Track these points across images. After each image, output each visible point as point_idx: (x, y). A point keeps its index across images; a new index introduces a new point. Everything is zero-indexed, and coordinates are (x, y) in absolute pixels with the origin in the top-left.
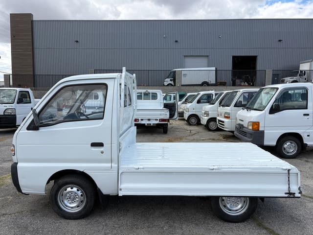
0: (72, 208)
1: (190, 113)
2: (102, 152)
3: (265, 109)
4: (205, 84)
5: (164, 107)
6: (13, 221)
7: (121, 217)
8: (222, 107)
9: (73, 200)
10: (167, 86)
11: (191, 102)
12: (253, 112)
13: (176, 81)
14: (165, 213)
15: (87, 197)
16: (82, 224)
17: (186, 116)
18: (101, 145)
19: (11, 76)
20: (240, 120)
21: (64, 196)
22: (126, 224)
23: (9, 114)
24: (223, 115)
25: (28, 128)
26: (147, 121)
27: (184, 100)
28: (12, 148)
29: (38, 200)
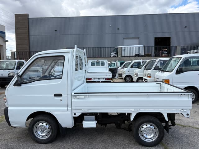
0: (43, 136)
1: (126, 74)
2: (61, 100)
3: (173, 71)
4: (137, 56)
5: (109, 71)
6: (5, 145)
7: (74, 143)
8: (146, 70)
9: (43, 131)
10: (112, 57)
11: (127, 67)
12: (165, 73)
13: (118, 54)
14: (104, 140)
15: (52, 129)
16: (49, 147)
17: (124, 76)
18: (60, 95)
19: (15, 53)
20: (157, 78)
21: (37, 128)
22: (77, 147)
23: (12, 76)
24: (147, 75)
25: (15, 85)
26: (98, 79)
27: (123, 66)
28: (5, 97)
29: (23, 131)
